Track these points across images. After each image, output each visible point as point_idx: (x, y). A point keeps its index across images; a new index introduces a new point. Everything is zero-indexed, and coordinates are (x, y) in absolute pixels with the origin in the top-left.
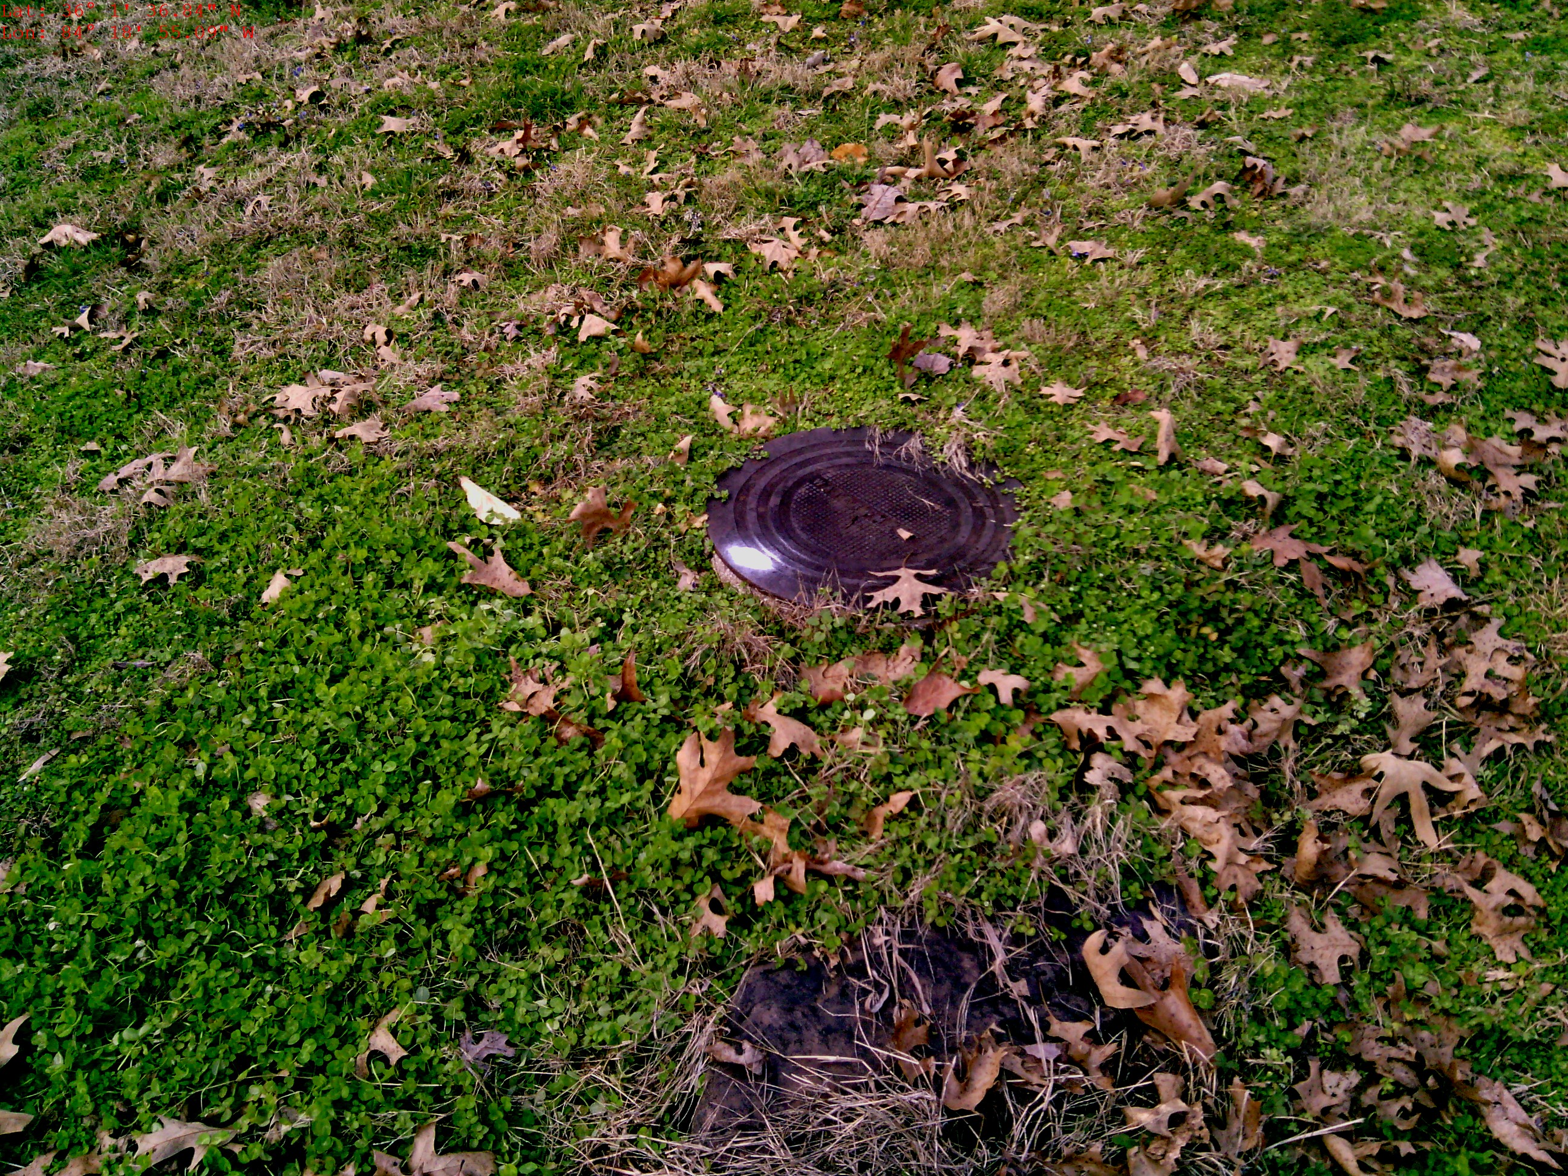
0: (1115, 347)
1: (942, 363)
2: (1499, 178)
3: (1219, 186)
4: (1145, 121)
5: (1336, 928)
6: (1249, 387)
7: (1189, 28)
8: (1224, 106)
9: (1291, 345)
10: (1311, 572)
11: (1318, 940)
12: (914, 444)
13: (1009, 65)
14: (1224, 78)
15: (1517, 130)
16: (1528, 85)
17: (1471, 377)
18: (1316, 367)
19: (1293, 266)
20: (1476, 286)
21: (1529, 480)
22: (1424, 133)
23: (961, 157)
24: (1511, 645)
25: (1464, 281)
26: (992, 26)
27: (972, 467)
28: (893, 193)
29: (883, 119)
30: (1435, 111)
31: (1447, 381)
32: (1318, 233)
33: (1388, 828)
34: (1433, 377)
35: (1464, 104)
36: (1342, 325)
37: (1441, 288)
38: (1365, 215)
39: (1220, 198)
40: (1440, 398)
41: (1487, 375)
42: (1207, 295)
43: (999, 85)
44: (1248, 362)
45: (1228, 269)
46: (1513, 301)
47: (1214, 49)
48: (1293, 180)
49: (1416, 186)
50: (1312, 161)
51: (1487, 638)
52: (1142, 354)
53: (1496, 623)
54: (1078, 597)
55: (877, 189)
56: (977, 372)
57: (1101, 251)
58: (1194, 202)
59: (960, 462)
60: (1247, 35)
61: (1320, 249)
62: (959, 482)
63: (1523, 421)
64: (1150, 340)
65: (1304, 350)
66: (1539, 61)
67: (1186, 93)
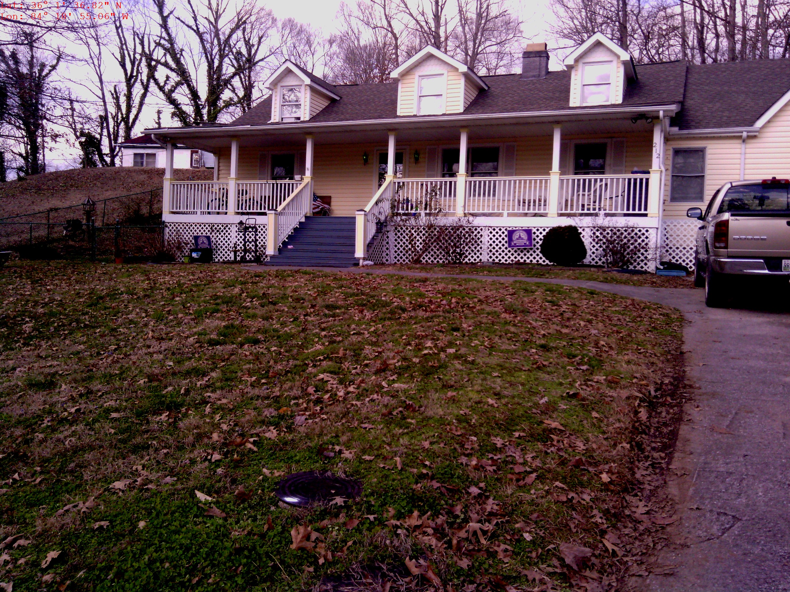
0: (380, 447)
1: (332, 454)
2: (476, 403)
3: (400, 409)
4: (375, 396)
5: (465, 560)
6: (419, 453)
7: (383, 374)
8: (398, 391)
9: (428, 442)
10: (443, 490)
11: (461, 562)
12: (329, 473)
13: (329, 386)
14: (396, 385)
15: (478, 392)
16: (480, 382)
17: (476, 446)
18: (435, 447)
19: (424, 426)
20: (474, 427)
21: (495, 468)
22: (454, 393)
23: (322, 408)
24: (496, 502)
25: (470, 426)
26: (321, 376)
27: (347, 476)
28: (303, 418)
29: (293, 402)
30: (456, 389)
31: (470, 447)
32: (430, 418)
33: (473, 540)
34: (466, 446)
35: (462, 387)
36: (440, 438)
37: (464, 428)
38: (442, 413)
39: (401, 412)
40: (469, 451)
41: (479, 445)
42: (403, 434)
43: (327, 392)
44: (417, 447)
45: (407, 428)
46: (484, 430)
47: (391, 378)
48: (421, 406)
49: (454, 406)
50: (424, 402)
51: (491, 501)
52: (388, 448)
53: (492, 498)
54: (384, 499)
55: (298, 418)
56: (342, 455)
57: (371, 426)
58: (394, 413)
59: (343, 476)
60: (399, 374)
61: (431, 421)
62: (344, 480)
63: (491, 455)
64: (389, 445)
65: (431, 443)
66: (482, 376)
67: (385, 390)
